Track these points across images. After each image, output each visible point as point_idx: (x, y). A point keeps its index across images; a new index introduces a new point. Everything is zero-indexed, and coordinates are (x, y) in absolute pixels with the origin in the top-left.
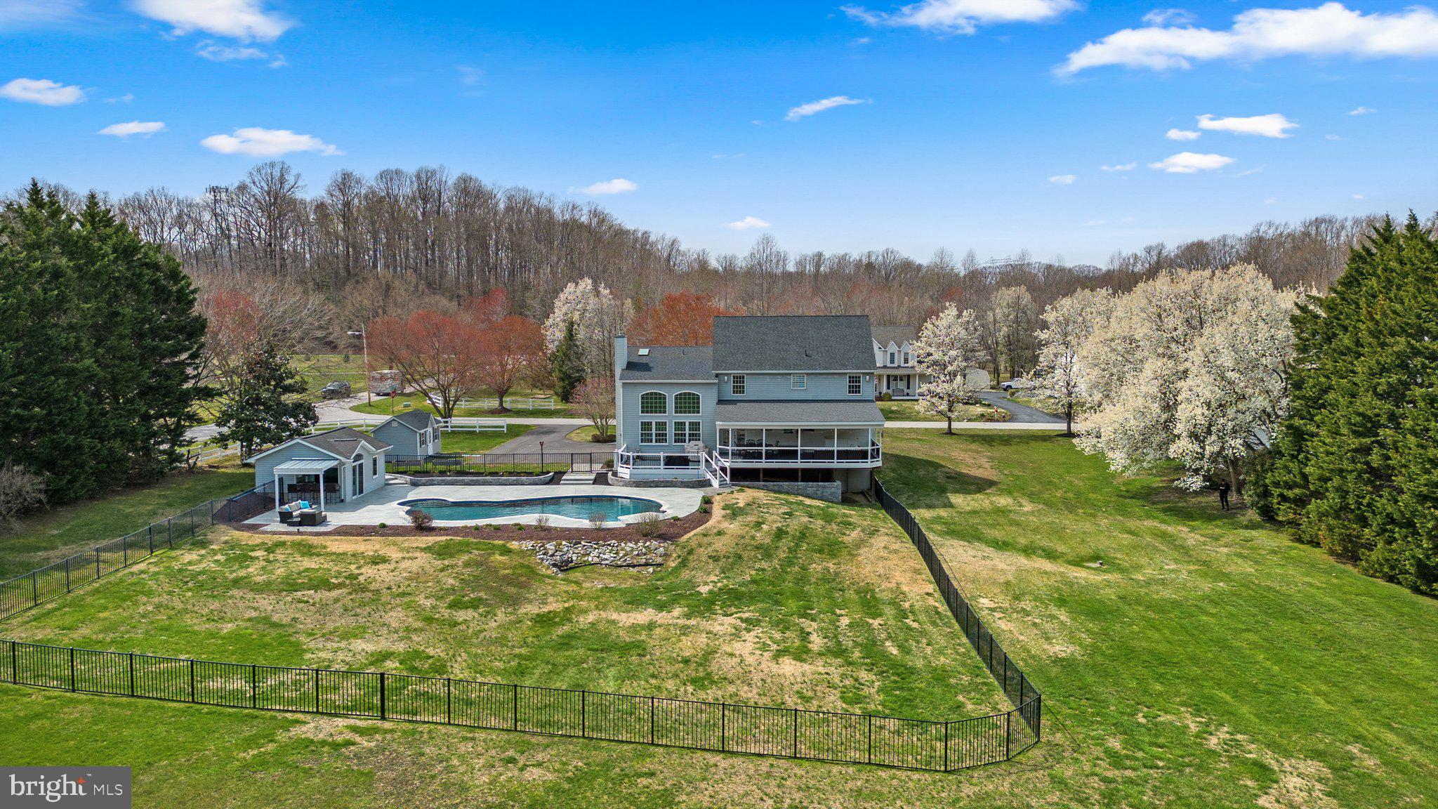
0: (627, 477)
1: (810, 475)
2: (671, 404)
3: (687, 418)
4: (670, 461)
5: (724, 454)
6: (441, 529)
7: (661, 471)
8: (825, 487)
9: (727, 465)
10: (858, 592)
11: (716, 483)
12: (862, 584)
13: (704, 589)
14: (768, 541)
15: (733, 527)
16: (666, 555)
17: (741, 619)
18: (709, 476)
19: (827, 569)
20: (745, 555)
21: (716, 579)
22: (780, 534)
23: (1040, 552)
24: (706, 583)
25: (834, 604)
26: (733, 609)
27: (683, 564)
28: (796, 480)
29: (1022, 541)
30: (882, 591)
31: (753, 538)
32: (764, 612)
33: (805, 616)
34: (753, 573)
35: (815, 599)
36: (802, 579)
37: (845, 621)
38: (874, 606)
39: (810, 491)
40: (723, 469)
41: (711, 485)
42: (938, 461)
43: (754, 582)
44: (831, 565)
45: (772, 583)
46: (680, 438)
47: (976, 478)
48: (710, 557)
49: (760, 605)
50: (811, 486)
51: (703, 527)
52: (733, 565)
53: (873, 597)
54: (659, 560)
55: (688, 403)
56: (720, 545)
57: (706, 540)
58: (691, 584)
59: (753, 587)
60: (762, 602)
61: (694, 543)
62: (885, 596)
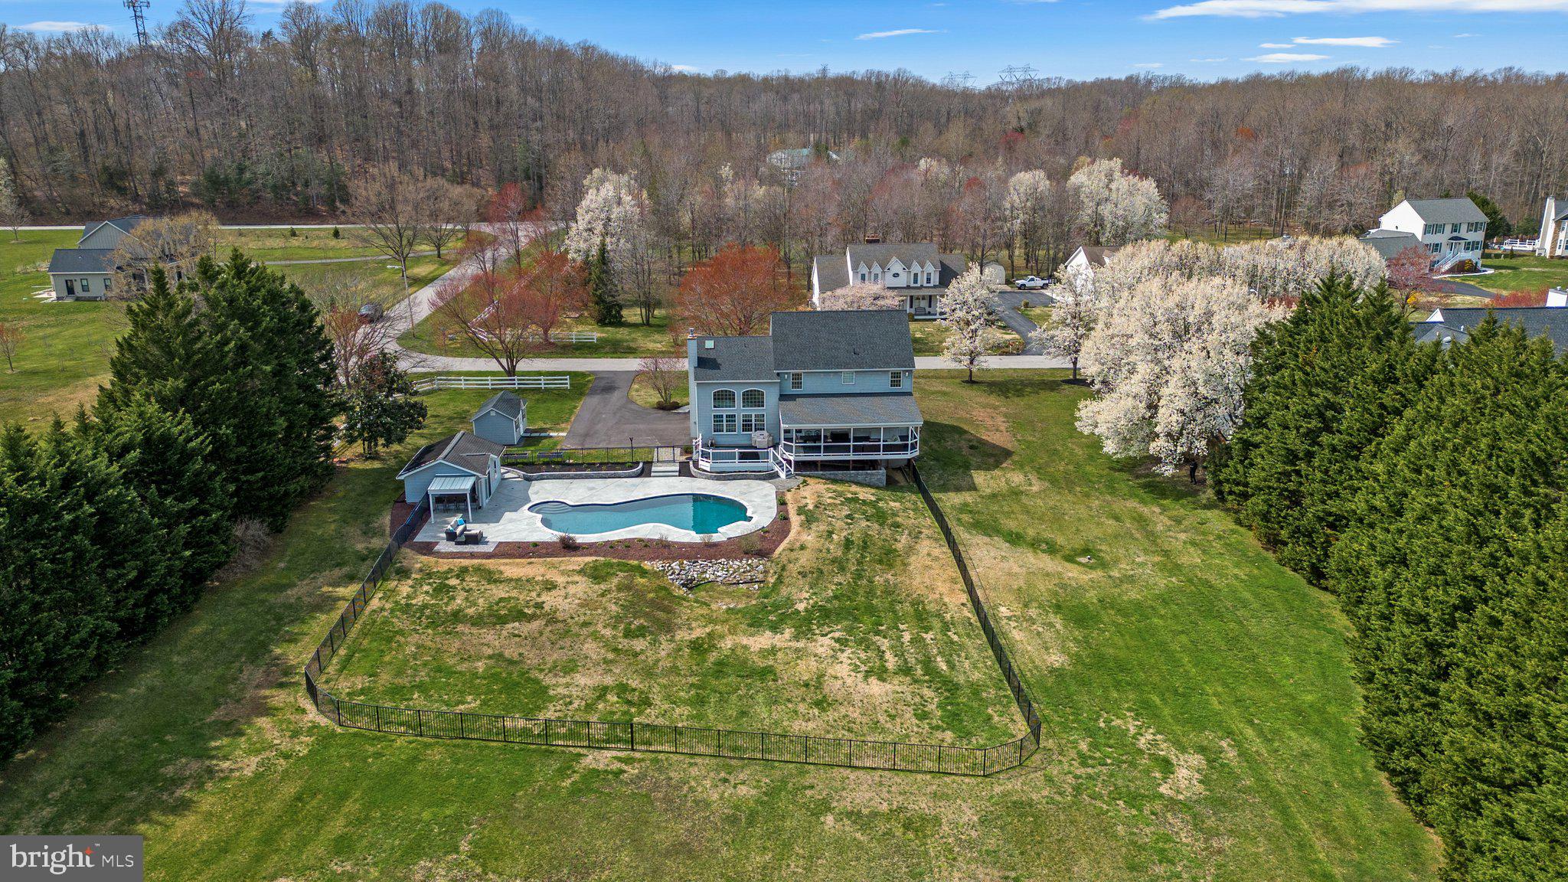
0: (707, 469)
2: (739, 400)
3: (753, 412)
4: (745, 456)
5: (788, 449)
6: (585, 546)
8: (872, 474)
10: (912, 605)
11: (783, 475)
12: (914, 596)
13: (801, 607)
14: (839, 553)
15: (809, 538)
16: (766, 572)
17: (833, 638)
18: (777, 468)
19: (887, 581)
20: (825, 569)
21: (807, 595)
22: (848, 544)
24: (801, 601)
25: (897, 619)
26: (827, 629)
27: (780, 580)
28: (848, 469)
30: (930, 602)
31: (828, 550)
32: (849, 630)
33: (877, 633)
34: (834, 587)
35: (883, 615)
36: (870, 593)
37: (907, 637)
38: (926, 619)
39: (860, 478)
40: (789, 462)
42: (962, 425)
43: (836, 597)
44: (890, 576)
45: (849, 598)
46: (747, 427)
47: (994, 446)
48: (799, 573)
49: (845, 623)
50: (861, 475)
51: (786, 541)
52: (818, 579)
53: (924, 609)
54: (761, 576)
55: (753, 398)
56: (805, 560)
57: (793, 555)
58: (789, 602)
59: (836, 603)
60: (846, 619)
61: (784, 560)
62: (932, 607)
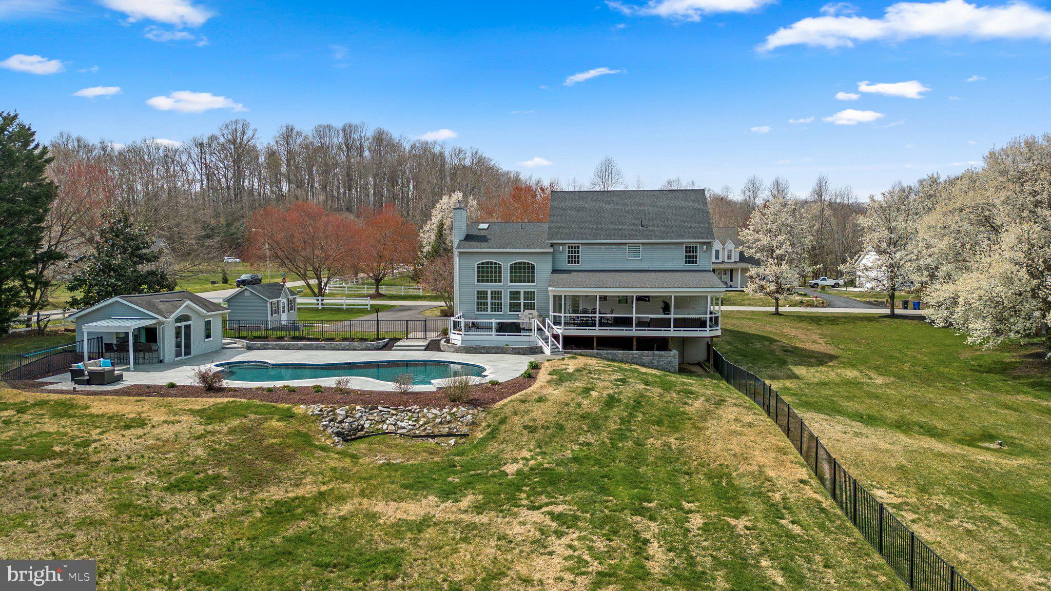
0: (459, 343)
1: (645, 344)
2: (506, 274)
3: (522, 288)
4: (502, 328)
5: (557, 322)
6: (230, 390)
7: (492, 338)
8: (661, 356)
9: (560, 332)
10: (709, 476)
11: (547, 350)
12: (713, 466)
13: (510, 469)
14: (596, 409)
15: (557, 393)
16: (474, 424)
17: (551, 513)
18: (541, 343)
19: (668, 445)
20: (568, 425)
21: (527, 455)
22: (611, 401)
23: (916, 428)
24: (515, 461)
25: (680, 495)
26: (544, 499)
27: (493, 435)
28: (630, 348)
29: (891, 415)
30: (741, 476)
31: (579, 405)
32: (584, 505)
33: (639, 511)
34: (576, 448)
35: (654, 487)
36: (637, 458)
37: (697, 521)
38: (734, 498)
39: (645, 359)
40: (556, 337)
41: (543, 353)
42: (771, 336)
43: (575, 459)
44: (672, 440)
45: (599, 463)
46: (515, 307)
47: (813, 352)
48: (525, 427)
49: (580, 493)
50: (647, 355)
51: (524, 392)
52: (553, 436)
53: (730, 483)
54: (465, 430)
55: (524, 272)
56: (538, 413)
57: (523, 407)
58: (497, 460)
59: (574, 468)
60: (584, 488)
61: (508, 411)
62: (745, 483)
